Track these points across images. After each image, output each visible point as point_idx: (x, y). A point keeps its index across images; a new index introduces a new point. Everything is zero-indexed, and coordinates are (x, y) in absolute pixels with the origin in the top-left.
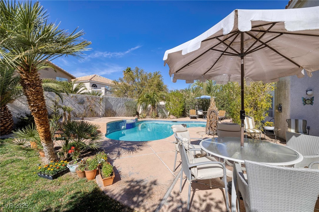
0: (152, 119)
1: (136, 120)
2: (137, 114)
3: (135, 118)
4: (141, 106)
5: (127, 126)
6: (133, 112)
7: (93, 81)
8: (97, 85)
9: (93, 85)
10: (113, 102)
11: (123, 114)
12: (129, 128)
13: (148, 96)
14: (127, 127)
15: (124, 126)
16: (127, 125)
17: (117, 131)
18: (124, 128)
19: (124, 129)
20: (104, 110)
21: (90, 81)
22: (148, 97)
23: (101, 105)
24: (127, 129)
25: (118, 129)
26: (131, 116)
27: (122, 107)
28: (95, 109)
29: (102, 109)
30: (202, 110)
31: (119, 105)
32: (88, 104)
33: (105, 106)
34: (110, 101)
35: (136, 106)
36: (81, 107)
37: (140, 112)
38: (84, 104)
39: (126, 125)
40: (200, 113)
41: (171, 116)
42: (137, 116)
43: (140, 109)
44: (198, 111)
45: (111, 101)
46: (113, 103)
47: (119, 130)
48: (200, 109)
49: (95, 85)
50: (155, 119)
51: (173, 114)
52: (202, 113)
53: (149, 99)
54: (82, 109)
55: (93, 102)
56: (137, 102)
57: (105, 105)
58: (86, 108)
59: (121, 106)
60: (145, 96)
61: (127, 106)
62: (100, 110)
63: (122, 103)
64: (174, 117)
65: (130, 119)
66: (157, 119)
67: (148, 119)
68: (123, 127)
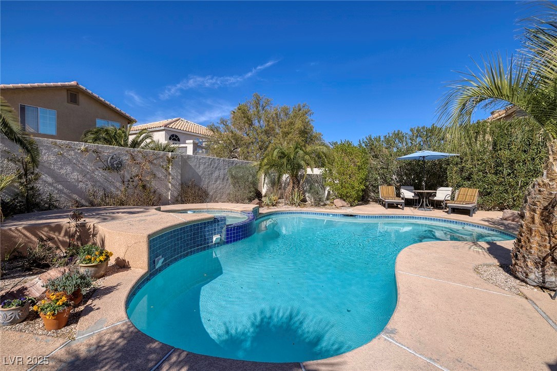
0: (294, 209)
1: (255, 211)
2: (259, 195)
3: (251, 207)
4: (266, 178)
5: (227, 234)
6: (247, 192)
7: (171, 129)
8: (180, 136)
9: (173, 136)
10: (202, 167)
11: (224, 196)
12: (234, 241)
13: (283, 153)
14: (227, 238)
15: (218, 236)
16: (227, 231)
17: (198, 251)
18: (219, 241)
19: (218, 244)
20: (179, 188)
21: (166, 128)
22: (283, 155)
23: (169, 174)
24: (227, 242)
25: (201, 245)
26: (243, 201)
27: (223, 179)
28: (154, 184)
29: (172, 185)
30: (413, 188)
31: (216, 174)
32: (135, 170)
33: (179, 177)
34: (192, 164)
35: (254, 176)
36: (114, 177)
37: (264, 191)
38: (122, 172)
39: (224, 233)
40: (408, 194)
41: (338, 202)
42: (257, 201)
43: (265, 185)
44: (402, 191)
45: (196, 165)
46: (200, 171)
47: (204, 249)
48: (406, 184)
49: (176, 136)
50: (299, 209)
51: (342, 197)
52: (413, 194)
53: (285, 160)
54: (118, 184)
55: (147, 167)
56: (257, 167)
57: (182, 175)
58: (129, 181)
59: (222, 176)
60: (275, 153)
61: (233, 177)
62: (167, 186)
63: (222, 171)
64: (345, 204)
65: (240, 210)
66: (305, 209)
67: (282, 208)
68: (215, 238)
